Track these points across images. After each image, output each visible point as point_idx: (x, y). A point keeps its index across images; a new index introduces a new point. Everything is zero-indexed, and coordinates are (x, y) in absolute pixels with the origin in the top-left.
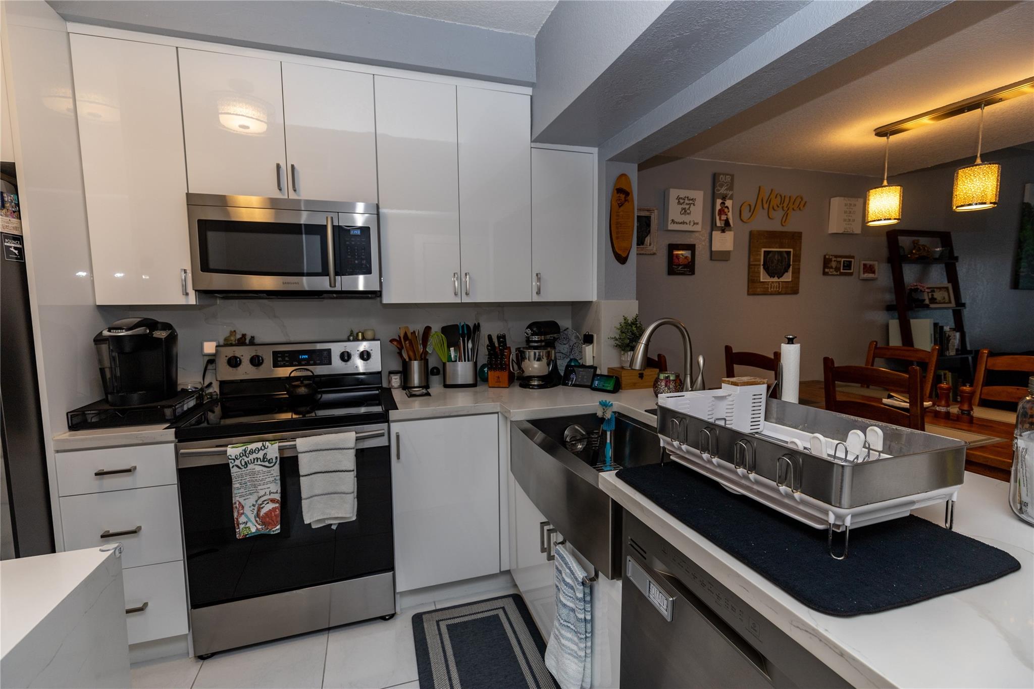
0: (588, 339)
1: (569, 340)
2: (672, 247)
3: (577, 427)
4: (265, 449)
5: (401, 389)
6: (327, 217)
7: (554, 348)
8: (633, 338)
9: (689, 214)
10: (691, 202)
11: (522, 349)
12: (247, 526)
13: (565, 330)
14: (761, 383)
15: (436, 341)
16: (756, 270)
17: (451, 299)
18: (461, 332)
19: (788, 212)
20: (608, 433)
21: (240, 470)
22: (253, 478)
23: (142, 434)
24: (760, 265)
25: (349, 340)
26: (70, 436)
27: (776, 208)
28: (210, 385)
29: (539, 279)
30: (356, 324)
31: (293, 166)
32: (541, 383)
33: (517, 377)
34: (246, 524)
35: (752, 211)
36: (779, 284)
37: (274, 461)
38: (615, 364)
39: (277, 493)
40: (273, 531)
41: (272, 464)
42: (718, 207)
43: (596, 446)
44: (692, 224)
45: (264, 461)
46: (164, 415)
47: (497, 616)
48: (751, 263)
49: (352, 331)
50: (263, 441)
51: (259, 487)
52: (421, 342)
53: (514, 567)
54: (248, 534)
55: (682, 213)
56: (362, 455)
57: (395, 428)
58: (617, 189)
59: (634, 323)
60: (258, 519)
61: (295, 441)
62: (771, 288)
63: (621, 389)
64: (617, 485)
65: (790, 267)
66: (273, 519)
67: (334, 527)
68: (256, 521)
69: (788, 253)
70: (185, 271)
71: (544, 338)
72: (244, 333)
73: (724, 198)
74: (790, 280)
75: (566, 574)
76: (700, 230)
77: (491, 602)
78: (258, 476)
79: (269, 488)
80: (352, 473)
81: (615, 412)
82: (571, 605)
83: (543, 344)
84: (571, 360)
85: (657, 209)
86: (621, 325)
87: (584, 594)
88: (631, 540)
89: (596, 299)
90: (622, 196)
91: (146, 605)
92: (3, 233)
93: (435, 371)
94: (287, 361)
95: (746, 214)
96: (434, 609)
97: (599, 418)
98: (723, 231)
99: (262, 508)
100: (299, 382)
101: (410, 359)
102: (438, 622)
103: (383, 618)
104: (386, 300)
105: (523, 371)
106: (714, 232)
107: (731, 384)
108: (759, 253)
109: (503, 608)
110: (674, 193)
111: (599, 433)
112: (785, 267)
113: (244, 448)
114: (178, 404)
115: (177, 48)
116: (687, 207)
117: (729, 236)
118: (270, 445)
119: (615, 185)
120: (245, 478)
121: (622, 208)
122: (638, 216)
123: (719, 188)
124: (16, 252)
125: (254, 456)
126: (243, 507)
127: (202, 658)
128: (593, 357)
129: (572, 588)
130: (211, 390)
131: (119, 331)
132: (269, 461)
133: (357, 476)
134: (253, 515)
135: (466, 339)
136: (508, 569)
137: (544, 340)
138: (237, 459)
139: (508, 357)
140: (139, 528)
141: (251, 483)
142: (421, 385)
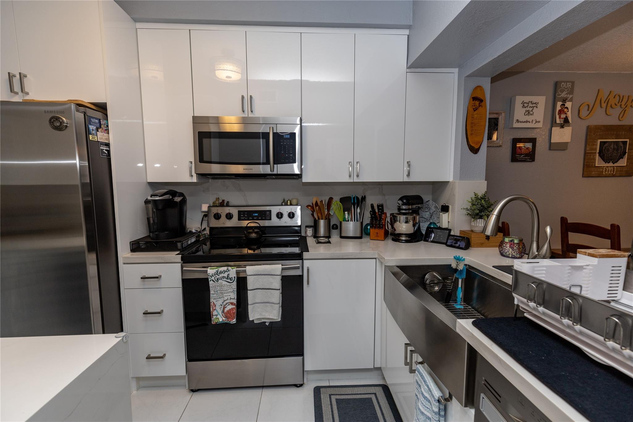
0: (445, 209)
1: (430, 209)
2: (515, 141)
3: (435, 274)
4: (229, 272)
5: (313, 237)
6: (270, 127)
7: (419, 214)
8: (482, 209)
9: (531, 114)
10: (534, 105)
11: (395, 215)
12: (217, 317)
13: (427, 202)
14: (622, 256)
15: (336, 207)
16: (592, 157)
17: (347, 179)
18: (352, 202)
19: (626, 108)
20: (460, 281)
21: (214, 283)
22: (221, 288)
23: (164, 257)
24: (595, 153)
25: (282, 205)
26: (132, 255)
27: (614, 106)
28: (205, 229)
29: (409, 166)
30: (287, 196)
31: (251, 96)
32: (408, 238)
33: (390, 233)
34: (217, 316)
35: (590, 109)
36: (614, 169)
37: (233, 279)
38: (466, 228)
39: (234, 299)
40: (232, 322)
41: (232, 281)
42: (558, 108)
43: (450, 289)
44: (534, 122)
45: (227, 279)
46: (177, 246)
47: (370, 399)
48: (587, 152)
49: (284, 199)
50: (228, 266)
51: (225, 295)
52: (326, 207)
53: (383, 366)
54: (218, 322)
55: (526, 114)
56: (285, 280)
57: (307, 263)
58: (473, 98)
59: (483, 198)
60: (223, 314)
61: (246, 267)
62: (606, 171)
63: (471, 247)
64: (474, 334)
65: (625, 154)
66: (232, 315)
67: (267, 324)
68: (222, 315)
69: (625, 143)
70: (191, 162)
71: (411, 207)
72: (223, 199)
73: (564, 101)
74: (625, 165)
75: (424, 389)
76: (541, 127)
77: (367, 388)
78: (224, 288)
79: (230, 295)
80: (279, 291)
81: (466, 265)
82: (429, 414)
83: (410, 211)
84: (431, 223)
85: (504, 112)
86: (472, 199)
87: (439, 409)
88: (485, 380)
89: (452, 180)
90: (477, 103)
91: (165, 355)
92: (100, 142)
93: (335, 226)
94: (246, 217)
95: (584, 113)
96: (329, 385)
97: (453, 269)
98: (562, 126)
99: (226, 307)
100: (252, 230)
101: (319, 219)
102: (330, 395)
103: (296, 386)
104: (305, 179)
105: (395, 230)
106: (553, 128)
107: (588, 255)
108: (595, 143)
109: (375, 394)
110: (519, 100)
111: (452, 279)
112: (621, 155)
113: (217, 270)
114: (185, 240)
115: (190, 30)
116: (531, 109)
117: (568, 130)
118: (231, 269)
119: (471, 95)
120: (217, 288)
121: (476, 112)
122: (489, 118)
123: (560, 93)
124: (106, 152)
125: (222, 275)
126: (215, 306)
127: (193, 391)
128: (448, 222)
129: (429, 401)
130: (205, 232)
131: (156, 197)
132: (230, 279)
133: (282, 293)
134: (221, 311)
135: (356, 206)
136: (379, 366)
137: (411, 209)
138: (213, 276)
139: (384, 220)
140: (162, 311)
141: (220, 291)
142: (325, 236)
